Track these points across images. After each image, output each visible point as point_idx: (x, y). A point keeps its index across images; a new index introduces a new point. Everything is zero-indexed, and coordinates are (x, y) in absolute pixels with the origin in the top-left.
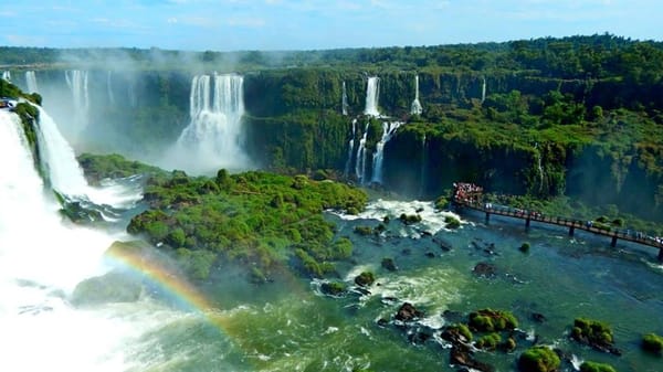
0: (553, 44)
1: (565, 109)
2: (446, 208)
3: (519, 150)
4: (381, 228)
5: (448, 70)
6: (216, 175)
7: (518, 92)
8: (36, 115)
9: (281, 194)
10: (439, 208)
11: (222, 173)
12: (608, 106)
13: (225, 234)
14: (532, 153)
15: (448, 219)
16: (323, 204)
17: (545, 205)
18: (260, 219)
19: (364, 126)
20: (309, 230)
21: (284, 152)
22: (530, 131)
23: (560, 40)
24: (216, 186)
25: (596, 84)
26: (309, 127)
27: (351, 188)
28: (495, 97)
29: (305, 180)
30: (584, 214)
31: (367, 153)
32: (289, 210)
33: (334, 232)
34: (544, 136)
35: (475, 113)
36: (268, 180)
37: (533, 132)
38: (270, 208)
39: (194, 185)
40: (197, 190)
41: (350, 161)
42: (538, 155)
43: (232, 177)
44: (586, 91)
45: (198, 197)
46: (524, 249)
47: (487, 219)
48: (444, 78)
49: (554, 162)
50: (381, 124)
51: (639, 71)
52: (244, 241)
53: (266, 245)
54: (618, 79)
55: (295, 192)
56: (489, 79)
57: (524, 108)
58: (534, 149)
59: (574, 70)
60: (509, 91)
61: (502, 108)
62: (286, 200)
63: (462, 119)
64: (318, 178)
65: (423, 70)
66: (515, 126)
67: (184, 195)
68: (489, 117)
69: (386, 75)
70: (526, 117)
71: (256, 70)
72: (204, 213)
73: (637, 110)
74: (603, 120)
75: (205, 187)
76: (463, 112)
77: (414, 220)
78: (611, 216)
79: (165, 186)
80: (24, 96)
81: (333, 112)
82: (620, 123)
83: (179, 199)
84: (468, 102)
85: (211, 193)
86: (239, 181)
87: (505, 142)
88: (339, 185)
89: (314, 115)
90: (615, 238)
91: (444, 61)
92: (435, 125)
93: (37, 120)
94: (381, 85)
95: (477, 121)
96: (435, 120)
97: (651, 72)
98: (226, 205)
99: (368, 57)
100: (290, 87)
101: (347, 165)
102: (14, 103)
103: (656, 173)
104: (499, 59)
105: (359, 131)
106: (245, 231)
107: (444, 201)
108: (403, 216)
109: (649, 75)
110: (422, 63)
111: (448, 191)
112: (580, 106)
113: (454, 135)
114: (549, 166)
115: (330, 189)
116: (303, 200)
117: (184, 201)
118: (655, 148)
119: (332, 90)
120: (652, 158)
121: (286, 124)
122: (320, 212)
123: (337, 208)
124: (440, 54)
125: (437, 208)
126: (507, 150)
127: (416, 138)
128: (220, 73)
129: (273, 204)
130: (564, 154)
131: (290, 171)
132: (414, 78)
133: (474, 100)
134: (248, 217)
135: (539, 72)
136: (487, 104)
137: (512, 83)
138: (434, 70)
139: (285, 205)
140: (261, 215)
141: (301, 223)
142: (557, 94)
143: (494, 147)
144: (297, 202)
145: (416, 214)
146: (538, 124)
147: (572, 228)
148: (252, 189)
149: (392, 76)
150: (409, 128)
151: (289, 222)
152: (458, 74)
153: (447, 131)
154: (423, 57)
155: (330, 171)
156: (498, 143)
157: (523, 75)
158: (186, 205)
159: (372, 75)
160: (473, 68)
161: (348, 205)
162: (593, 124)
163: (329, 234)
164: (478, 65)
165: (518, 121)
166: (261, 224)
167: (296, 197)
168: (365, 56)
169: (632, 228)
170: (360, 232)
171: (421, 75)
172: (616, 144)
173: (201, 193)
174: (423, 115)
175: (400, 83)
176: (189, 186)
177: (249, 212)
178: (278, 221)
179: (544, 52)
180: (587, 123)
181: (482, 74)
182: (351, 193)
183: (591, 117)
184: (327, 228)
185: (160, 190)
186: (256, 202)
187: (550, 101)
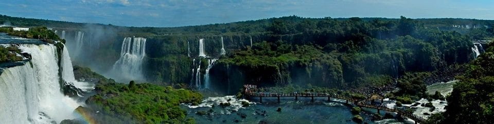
0: (276, 20)
1: (285, 47)
2: (241, 97)
3: (270, 67)
4: (211, 111)
5: (235, 34)
6: (129, 83)
7: (266, 42)
8: (62, 47)
9: (159, 95)
10: (238, 98)
11: (132, 82)
12: (300, 44)
13: (129, 112)
14: (275, 67)
15: (243, 103)
16: (180, 101)
17: (284, 89)
18: (148, 107)
19: (199, 62)
20: (173, 113)
21: (162, 75)
22: (273, 58)
23: (278, 19)
24: (128, 89)
25: (294, 36)
26: (173, 63)
27: (194, 92)
28: (257, 44)
29: (171, 89)
30: (300, 90)
31: (201, 75)
32: (163, 104)
33: (186, 115)
34: (279, 60)
35: (249, 52)
36: (154, 88)
37: (274, 58)
38: (153, 102)
39: (118, 87)
40: (119, 89)
41: (192, 78)
42: (278, 68)
43: (137, 85)
44: (291, 39)
45: (118, 92)
46: (279, 110)
47: (261, 100)
48: (234, 37)
49: (284, 70)
50: (207, 61)
51: (308, 30)
52: (139, 117)
53: (150, 120)
54: (301, 33)
55: (166, 94)
56: (253, 37)
57: (269, 48)
58: (276, 65)
59: (285, 30)
60: (262, 41)
61: (260, 49)
62: (161, 98)
63: (243, 55)
64: (177, 87)
65: (225, 34)
66: (266, 56)
67: (113, 91)
68: (255, 53)
69: (208, 37)
70: (270, 52)
71: (152, 36)
72: (121, 100)
73: (310, 45)
74: (299, 50)
75: (123, 88)
76: (244, 52)
77: (228, 105)
78: (310, 89)
79: (105, 85)
80: (60, 40)
81: (184, 56)
82: (306, 51)
83: (110, 92)
84: (245, 47)
85: (125, 91)
86: (140, 87)
87: (264, 64)
88: (188, 91)
89: (175, 57)
90: (313, 97)
91: (233, 30)
92: (232, 59)
93: (63, 50)
94: (205, 42)
95: (250, 56)
96: (232, 56)
97: (311, 30)
98: (132, 98)
99: (198, 30)
100: (165, 44)
101: (191, 81)
102: (56, 42)
103: (321, 68)
104: (256, 28)
105: (197, 64)
106: (140, 112)
107: (240, 94)
108: (221, 104)
109: (311, 31)
110: (224, 31)
111: (242, 89)
112: (290, 45)
113: (241, 63)
114: (283, 72)
115: (183, 93)
116: (170, 98)
117: (112, 94)
118: (319, 59)
119: (183, 45)
120: (318, 62)
121: (163, 62)
122: (178, 105)
123: (187, 102)
124: (231, 27)
125: (237, 98)
126: (265, 67)
127: (225, 66)
128: (136, 37)
129: (155, 100)
130: (288, 66)
131: (164, 84)
132: (221, 38)
133: (248, 46)
134: (142, 105)
135: (272, 32)
136: (254, 48)
137: (262, 38)
138: (230, 34)
139: (161, 101)
140: (149, 105)
141: (169, 110)
142: (281, 41)
143: (259, 66)
144: (167, 100)
145: (227, 102)
146: (276, 55)
147: (296, 97)
148: (145, 92)
149: (210, 38)
150: (220, 61)
151: (162, 109)
152: (240, 35)
153: (238, 61)
154: (224, 28)
155: (183, 84)
156: (261, 64)
157: (266, 34)
158: (113, 95)
159: (201, 38)
160: (245, 32)
161: (192, 101)
162: (296, 52)
163: (183, 116)
164: (248, 31)
165: (267, 54)
166: (148, 109)
167: (166, 97)
168: (197, 29)
169: (318, 92)
170: (199, 114)
171: (224, 37)
172: (306, 59)
173: (120, 91)
174: (226, 55)
175: (214, 41)
176: (115, 87)
177: (143, 103)
178: (157, 108)
179: (273, 24)
180: (293, 52)
181: (250, 35)
182: (193, 94)
183: (295, 49)
184: (182, 113)
185: (102, 87)
186: (147, 98)
187: (279, 44)
